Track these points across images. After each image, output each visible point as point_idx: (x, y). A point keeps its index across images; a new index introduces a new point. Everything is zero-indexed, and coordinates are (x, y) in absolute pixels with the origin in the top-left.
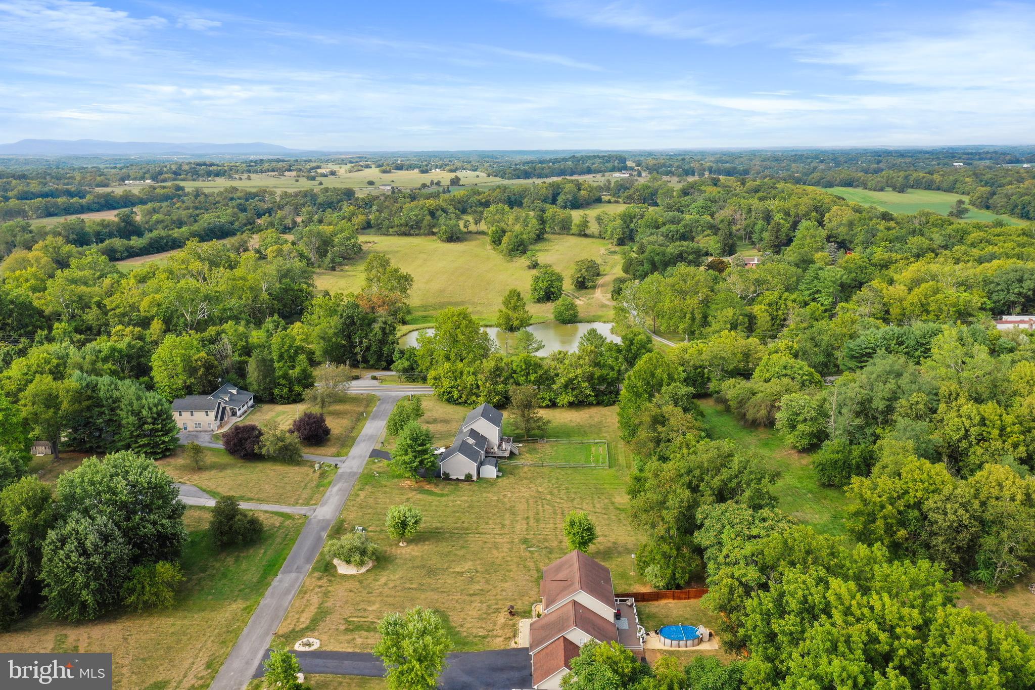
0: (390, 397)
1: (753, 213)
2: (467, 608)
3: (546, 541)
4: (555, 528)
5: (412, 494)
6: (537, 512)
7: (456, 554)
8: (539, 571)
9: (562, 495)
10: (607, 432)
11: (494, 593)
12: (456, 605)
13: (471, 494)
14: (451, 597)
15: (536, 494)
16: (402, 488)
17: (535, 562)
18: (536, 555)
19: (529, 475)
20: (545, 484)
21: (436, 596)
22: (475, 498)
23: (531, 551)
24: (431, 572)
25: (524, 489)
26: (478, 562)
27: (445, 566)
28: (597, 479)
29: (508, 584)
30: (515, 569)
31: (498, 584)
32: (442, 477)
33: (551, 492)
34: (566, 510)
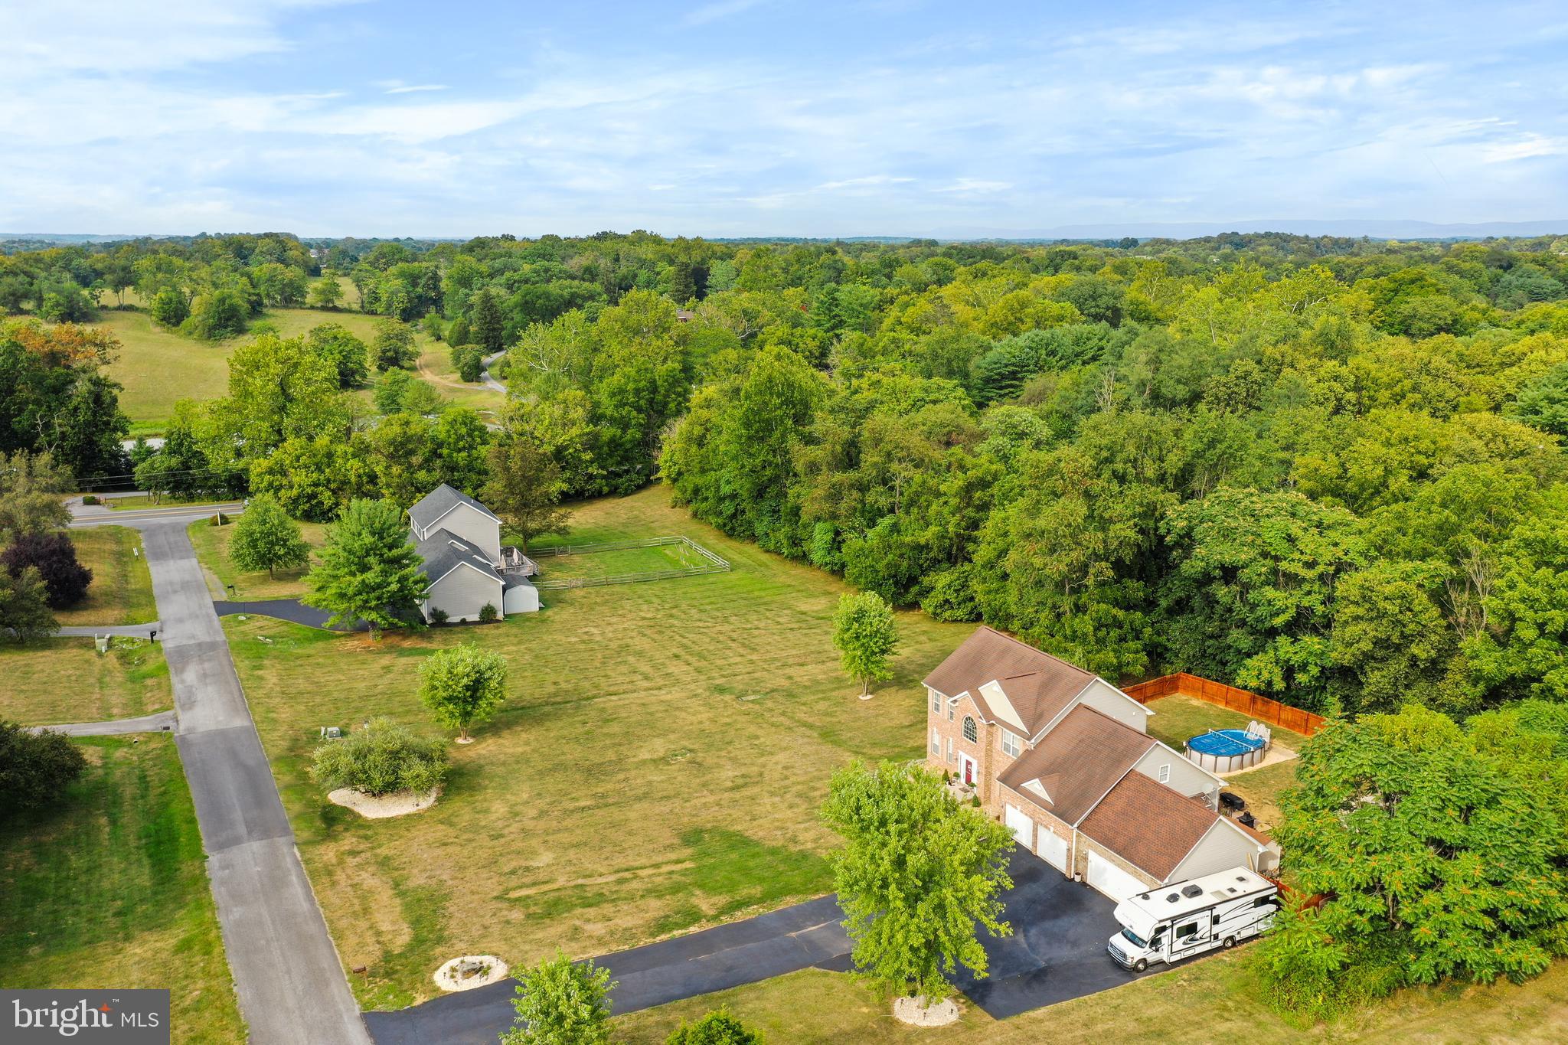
0: (162, 526)
1: (623, 262)
2: (757, 810)
3: (759, 681)
4: (752, 662)
5: (386, 660)
6: (685, 647)
7: (607, 735)
8: (811, 727)
9: (696, 616)
10: (665, 527)
11: (777, 775)
12: (726, 811)
13: (515, 641)
14: (697, 802)
15: (646, 623)
16: (351, 653)
17: (783, 714)
18: (770, 704)
19: (598, 600)
20: (645, 607)
21: (664, 808)
22: (534, 645)
23: (753, 702)
24: (592, 772)
25: (614, 620)
26: (672, 737)
27: (611, 755)
28: (731, 588)
29: (782, 757)
30: (760, 732)
31: (763, 760)
32: (429, 621)
33: (671, 616)
34: (734, 635)
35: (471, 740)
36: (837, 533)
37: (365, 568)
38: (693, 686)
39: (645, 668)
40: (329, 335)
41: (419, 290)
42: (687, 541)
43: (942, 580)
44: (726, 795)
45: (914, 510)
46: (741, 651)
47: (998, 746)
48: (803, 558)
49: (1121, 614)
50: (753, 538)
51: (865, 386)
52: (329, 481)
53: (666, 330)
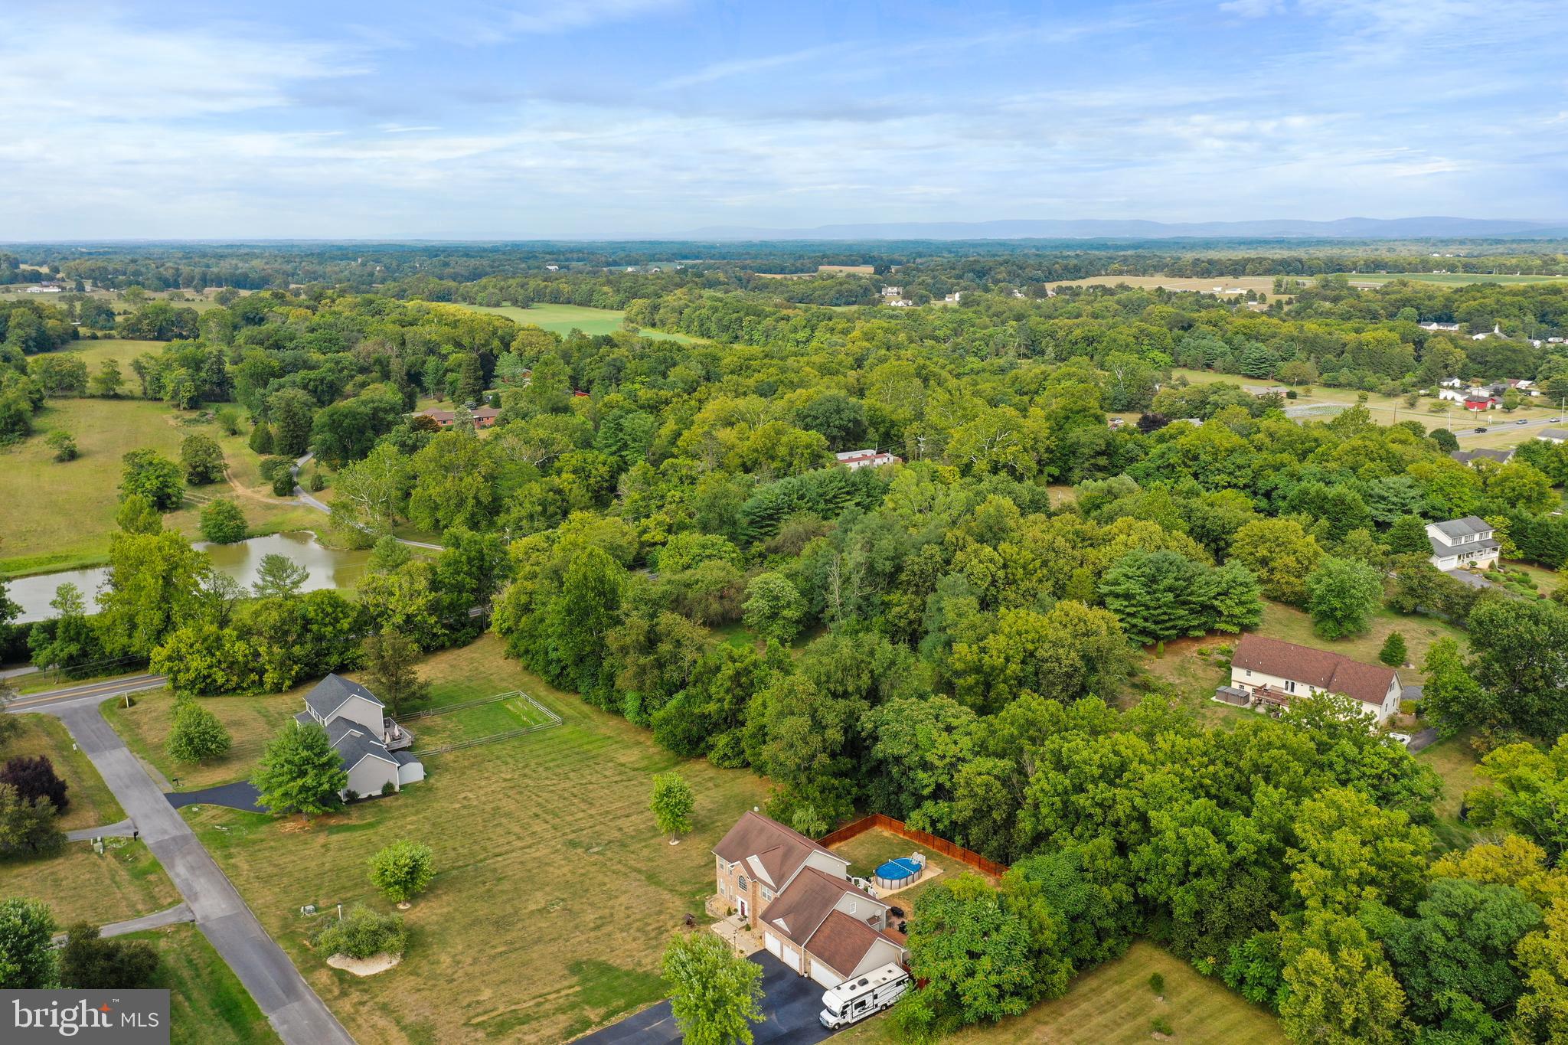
0: (75, 711)
1: (409, 346)
2: (614, 944)
3: (599, 834)
4: (591, 816)
5: (322, 839)
6: (539, 805)
7: (502, 891)
8: (639, 871)
9: (544, 774)
10: (502, 680)
11: (622, 915)
12: (594, 946)
13: (413, 810)
14: (575, 941)
15: (508, 784)
16: (292, 835)
17: (620, 862)
18: (609, 854)
19: (466, 763)
20: (503, 768)
21: (553, 948)
22: (428, 813)
23: (597, 853)
24: (501, 924)
25: (483, 783)
26: (547, 889)
27: (509, 909)
28: (565, 742)
29: (623, 899)
30: (606, 880)
31: (611, 903)
32: (344, 800)
33: (525, 775)
34: (575, 791)
35: (408, 906)
36: (643, 700)
37: (303, 774)
38: (553, 843)
39: (517, 830)
40: (144, 461)
41: (203, 374)
42: (523, 695)
43: (722, 740)
44: (592, 934)
45: (699, 685)
46: (583, 806)
47: (759, 894)
48: (618, 713)
49: (836, 782)
50: (576, 691)
51: (652, 526)
52: (220, 662)
53: (475, 466)
